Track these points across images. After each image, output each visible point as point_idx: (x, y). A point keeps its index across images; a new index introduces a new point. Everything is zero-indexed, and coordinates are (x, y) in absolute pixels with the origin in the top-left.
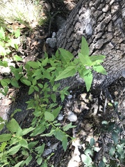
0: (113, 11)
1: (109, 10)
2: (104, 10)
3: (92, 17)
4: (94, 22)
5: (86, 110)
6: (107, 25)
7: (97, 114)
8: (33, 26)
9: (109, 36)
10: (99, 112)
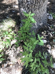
0: (26, 2)
1: (25, 3)
2: (24, 4)
3: (23, 8)
4: (25, 9)
5: (47, 36)
6: (27, 6)
7: (53, 36)
8: (14, 26)
9: (30, 8)
10: (52, 34)
